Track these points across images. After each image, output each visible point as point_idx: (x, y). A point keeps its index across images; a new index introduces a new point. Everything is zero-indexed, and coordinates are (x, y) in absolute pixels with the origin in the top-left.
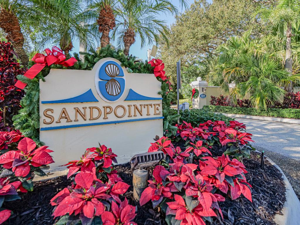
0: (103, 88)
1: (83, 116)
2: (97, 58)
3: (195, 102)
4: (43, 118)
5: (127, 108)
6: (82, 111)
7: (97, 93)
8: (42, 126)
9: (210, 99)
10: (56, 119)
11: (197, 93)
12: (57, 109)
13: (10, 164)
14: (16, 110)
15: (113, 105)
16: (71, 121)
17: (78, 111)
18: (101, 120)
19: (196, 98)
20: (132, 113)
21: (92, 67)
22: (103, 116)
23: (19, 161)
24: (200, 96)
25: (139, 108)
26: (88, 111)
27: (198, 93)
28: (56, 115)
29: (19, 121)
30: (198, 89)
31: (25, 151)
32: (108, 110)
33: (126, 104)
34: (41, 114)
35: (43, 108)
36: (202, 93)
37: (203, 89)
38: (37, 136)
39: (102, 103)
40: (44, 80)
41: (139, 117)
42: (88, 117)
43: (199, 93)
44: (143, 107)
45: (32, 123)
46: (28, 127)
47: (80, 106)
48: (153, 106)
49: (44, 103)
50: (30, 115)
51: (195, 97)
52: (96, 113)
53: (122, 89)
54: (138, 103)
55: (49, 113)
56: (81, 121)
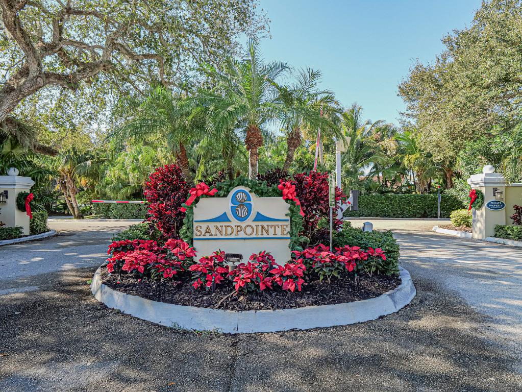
0: (234, 211)
1: (221, 232)
2: (232, 187)
3: (478, 216)
4: (195, 231)
5: (255, 228)
6: (220, 228)
7: (230, 216)
8: (195, 237)
9: (513, 212)
10: (203, 233)
11: (480, 200)
12: (204, 226)
13: (177, 253)
14: (182, 224)
15: (244, 224)
16: (213, 235)
17: (217, 228)
18: (233, 236)
19: (478, 209)
20: (260, 232)
21: (228, 194)
22: (234, 233)
23: (180, 252)
24: (488, 205)
25: (266, 228)
26: (224, 228)
27: (483, 199)
28: (203, 230)
29: (182, 232)
30: (483, 190)
31: (184, 248)
32: (239, 229)
33: (254, 224)
34: (194, 229)
35: (195, 225)
36: (494, 199)
37: (495, 190)
38: (192, 243)
39: (234, 222)
40: (196, 207)
41: (265, 235)
42: (224, 233)
43: (485, 198)
44: (270, 227)
45: (189, 234)
46: (187, 237)
47: (218, 224)
48: (280, 227)
49: (196, 221)
50: (188, 229)
51: (477, 207)
52: (229, 230)
53: (249, 212)
54: (265, 224)
55: (199, 228)
56: (219, 236)
